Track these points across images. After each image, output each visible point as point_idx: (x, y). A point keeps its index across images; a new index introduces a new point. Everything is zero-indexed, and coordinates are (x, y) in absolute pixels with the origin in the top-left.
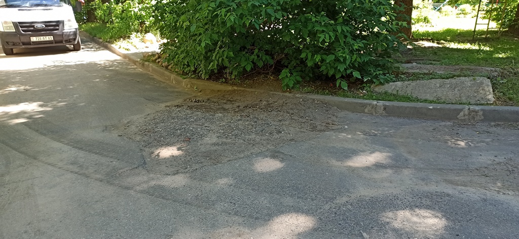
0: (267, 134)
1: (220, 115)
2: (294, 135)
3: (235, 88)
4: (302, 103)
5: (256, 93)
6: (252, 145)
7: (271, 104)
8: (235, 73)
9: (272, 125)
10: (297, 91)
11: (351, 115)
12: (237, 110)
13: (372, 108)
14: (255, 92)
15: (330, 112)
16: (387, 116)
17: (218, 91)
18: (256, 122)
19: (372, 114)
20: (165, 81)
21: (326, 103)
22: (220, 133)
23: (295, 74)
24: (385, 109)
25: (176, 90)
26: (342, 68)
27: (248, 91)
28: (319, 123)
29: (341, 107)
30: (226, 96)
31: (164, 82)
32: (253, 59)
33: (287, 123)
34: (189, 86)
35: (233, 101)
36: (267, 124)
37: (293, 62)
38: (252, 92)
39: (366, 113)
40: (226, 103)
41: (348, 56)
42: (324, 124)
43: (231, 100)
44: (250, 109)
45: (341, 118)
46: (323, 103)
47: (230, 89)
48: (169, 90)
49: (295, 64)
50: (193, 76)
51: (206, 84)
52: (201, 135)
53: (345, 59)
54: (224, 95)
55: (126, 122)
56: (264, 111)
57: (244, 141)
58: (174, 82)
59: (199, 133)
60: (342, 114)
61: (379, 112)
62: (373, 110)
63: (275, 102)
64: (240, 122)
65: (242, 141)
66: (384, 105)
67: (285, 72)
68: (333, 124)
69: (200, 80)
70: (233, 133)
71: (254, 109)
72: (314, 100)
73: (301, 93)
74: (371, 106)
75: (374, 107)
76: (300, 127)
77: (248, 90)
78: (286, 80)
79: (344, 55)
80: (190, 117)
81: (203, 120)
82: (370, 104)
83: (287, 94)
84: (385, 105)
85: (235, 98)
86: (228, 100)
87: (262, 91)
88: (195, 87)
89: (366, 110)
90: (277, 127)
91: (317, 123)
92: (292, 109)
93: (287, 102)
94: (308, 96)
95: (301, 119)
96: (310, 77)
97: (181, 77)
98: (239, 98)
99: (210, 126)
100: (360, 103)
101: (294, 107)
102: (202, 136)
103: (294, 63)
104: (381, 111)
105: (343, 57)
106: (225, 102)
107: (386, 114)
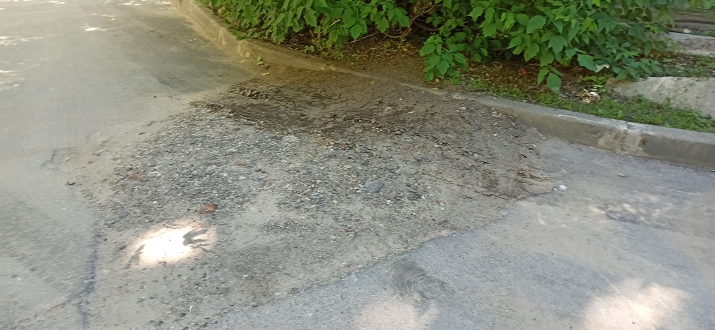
0: (389, 202)
1: (293, 138)
2: (448, 206)
3: (333, 68)
4: (466, 115)
5: (373, 83)
6: (352, 235)
7: (402, 112)
8: (333, 38)
9: (399, 175)
10: (454, 84)
11: (569, 152)
12: (330, 126)
13: (616, 138)
14: (371, 80)
15: (524, 140)
16: (646, 159)
17: (300, 70)
18: (365, 164)
19: (613, 151)
20: (210, 38)
21: (516, 118)
22: (286, 191)
23: (453, 48)
24: (643, 143)
25: (224, 61)
26: (557, 44)
27: (358, 78)
28: (501, 172)
29: (546, 129)
30: (313, 85)
31: (208, 41)
32: (369, 14)
33: (433, 167)
34: (248, 54)
35: (326, 97)
36: (391, 171)
37: (449, 22)
38: (364, 79)
39: (600, 147)
40: (310, 103)
41: (574, 22)
42: (513, 175)
43: (323, 94)
44: (357, 125)
45: (547, 157)
46: (511, 118)
47: (323, 69)
48: (211, 59)
49: (454, 26)
50: (256, 35)
51: (279, 54)
52: (244, 196)
53: (567, 26)
54: (310, 82)
55: (100, 141)
56: (386, 132)
57: (336, 219)
58: (224, 43)
59: (240, 188)
60: (549, 146)
61: (629, 147)
62: (617, 142)
63: (410, 109)
64: (333, 163)
65: (331, 221)
66: (642, 135)
67: (432, 42)
68: (532, 177)
69: (268, 44)
70: (313, 195)
71: (366, 124)
72: (489, 108)
73: (464, 92)
74: (614, 134)
75: (621, 138)
76: (461, 182)
77: (357, 74)
78: (434, 61)
79: (566, 19)
80: (230, 140)
81: (256, 149)
82: (611, 130)
83: (435, 91)
84: (647, 135)
85: (329, 92)
86: (315, 96)
87: (384, 80)
88: (259, 58)
89: (601, 142)
90: (411, 181)
91: (499, 172)
92: (444, 130)
93: (434, 110)
94: (478, 100)
95: (462, 159)
96: (481, 54)
97: (234, 34)
98: (338, 91)
99: (268, 169)
100: (591, 126)
101: (449, 124)
102: (245, 199)
103: (451, 23)
104: (635, 146)
105: (563, 22)
106: (309, 98)
107: (645, 155)
